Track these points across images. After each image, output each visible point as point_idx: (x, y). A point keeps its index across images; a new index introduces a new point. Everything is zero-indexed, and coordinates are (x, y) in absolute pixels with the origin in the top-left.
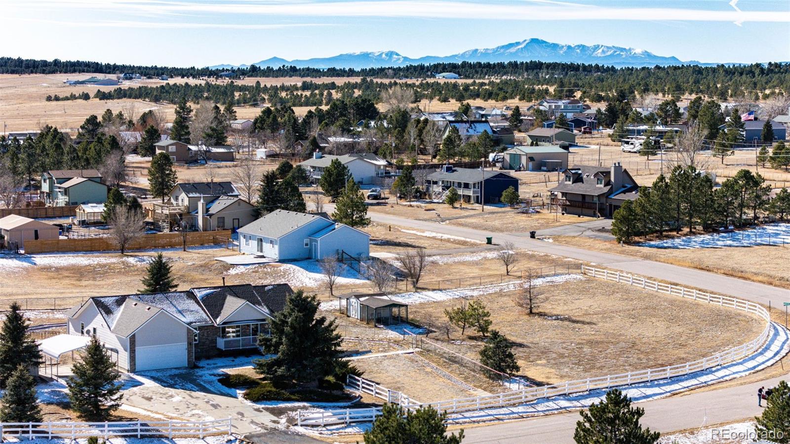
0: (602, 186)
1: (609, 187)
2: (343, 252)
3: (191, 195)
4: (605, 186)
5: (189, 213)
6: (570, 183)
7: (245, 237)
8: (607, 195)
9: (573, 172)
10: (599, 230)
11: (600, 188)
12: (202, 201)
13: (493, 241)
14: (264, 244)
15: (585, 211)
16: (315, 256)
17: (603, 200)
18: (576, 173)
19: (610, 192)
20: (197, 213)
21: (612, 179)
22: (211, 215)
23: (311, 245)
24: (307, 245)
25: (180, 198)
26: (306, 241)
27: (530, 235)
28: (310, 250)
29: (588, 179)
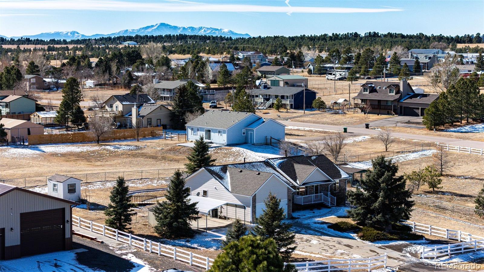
0: (394, 94)
1: (399, 95)
2: (271, 138)
3: (124, 103)
4: (396, 94)
5: (122, 116)
6: (368, 93)
7: (192, 129)
8: (398, 100)
9: (369, 85)
10: (406, 123)
11: (393, 96)
12: (135, 107)
13: (348, 131)
14: (212, 134)
15: (382, 111)
16: (251, 140)
17: (396, 103)
18: (371, 86)
19: (400, 98)
20: (131, 115)
21: (401, 89)
22: (143, 117)
23: (247, 133)
24: (244, 133)
25: (114, 106)
26: (244, 131)
27: (365, 126)
28: (246, 138)
29: (380, 90)
